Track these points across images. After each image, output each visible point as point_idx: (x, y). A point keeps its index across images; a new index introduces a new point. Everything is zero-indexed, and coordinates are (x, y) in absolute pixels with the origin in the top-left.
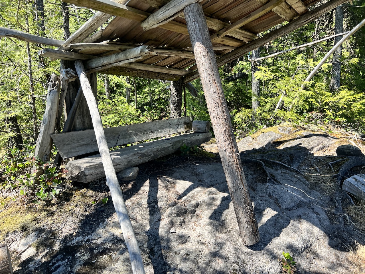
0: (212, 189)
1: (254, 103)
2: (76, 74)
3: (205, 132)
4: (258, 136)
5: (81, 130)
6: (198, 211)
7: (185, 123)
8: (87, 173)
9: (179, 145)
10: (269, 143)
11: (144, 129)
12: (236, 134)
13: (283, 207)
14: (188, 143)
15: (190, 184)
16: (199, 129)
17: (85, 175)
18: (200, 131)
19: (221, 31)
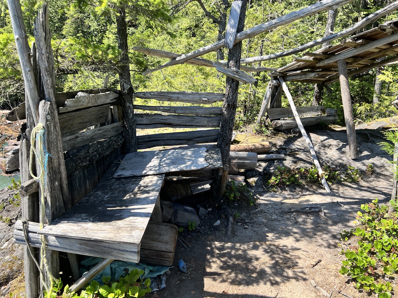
0: (338, 140)
1: (375, 99)
2: (280, 83)
3: (334, 116)
4: (372, 124)
5: (275, 108)
6: (331, 147)
7: (321, 110)
8: (283, 125)
9: (319, 121)
10: (379, 128)
11: (300, 110)
12: (356, 122)
13: (375, 153)
14: (324, 121)
15: (327, 137)
16: (330, 114)
17: (282, 126)
18: (331, 115)
19: (353, 63)
